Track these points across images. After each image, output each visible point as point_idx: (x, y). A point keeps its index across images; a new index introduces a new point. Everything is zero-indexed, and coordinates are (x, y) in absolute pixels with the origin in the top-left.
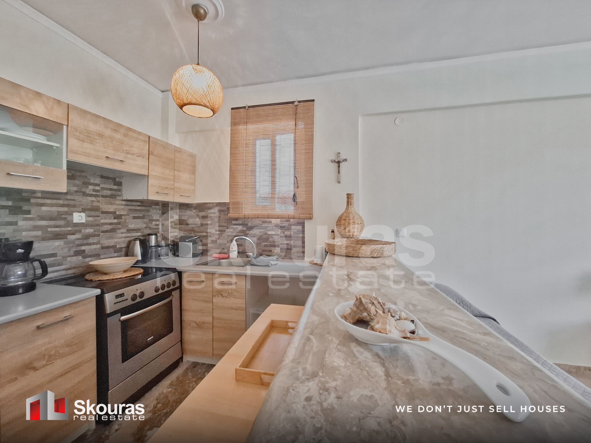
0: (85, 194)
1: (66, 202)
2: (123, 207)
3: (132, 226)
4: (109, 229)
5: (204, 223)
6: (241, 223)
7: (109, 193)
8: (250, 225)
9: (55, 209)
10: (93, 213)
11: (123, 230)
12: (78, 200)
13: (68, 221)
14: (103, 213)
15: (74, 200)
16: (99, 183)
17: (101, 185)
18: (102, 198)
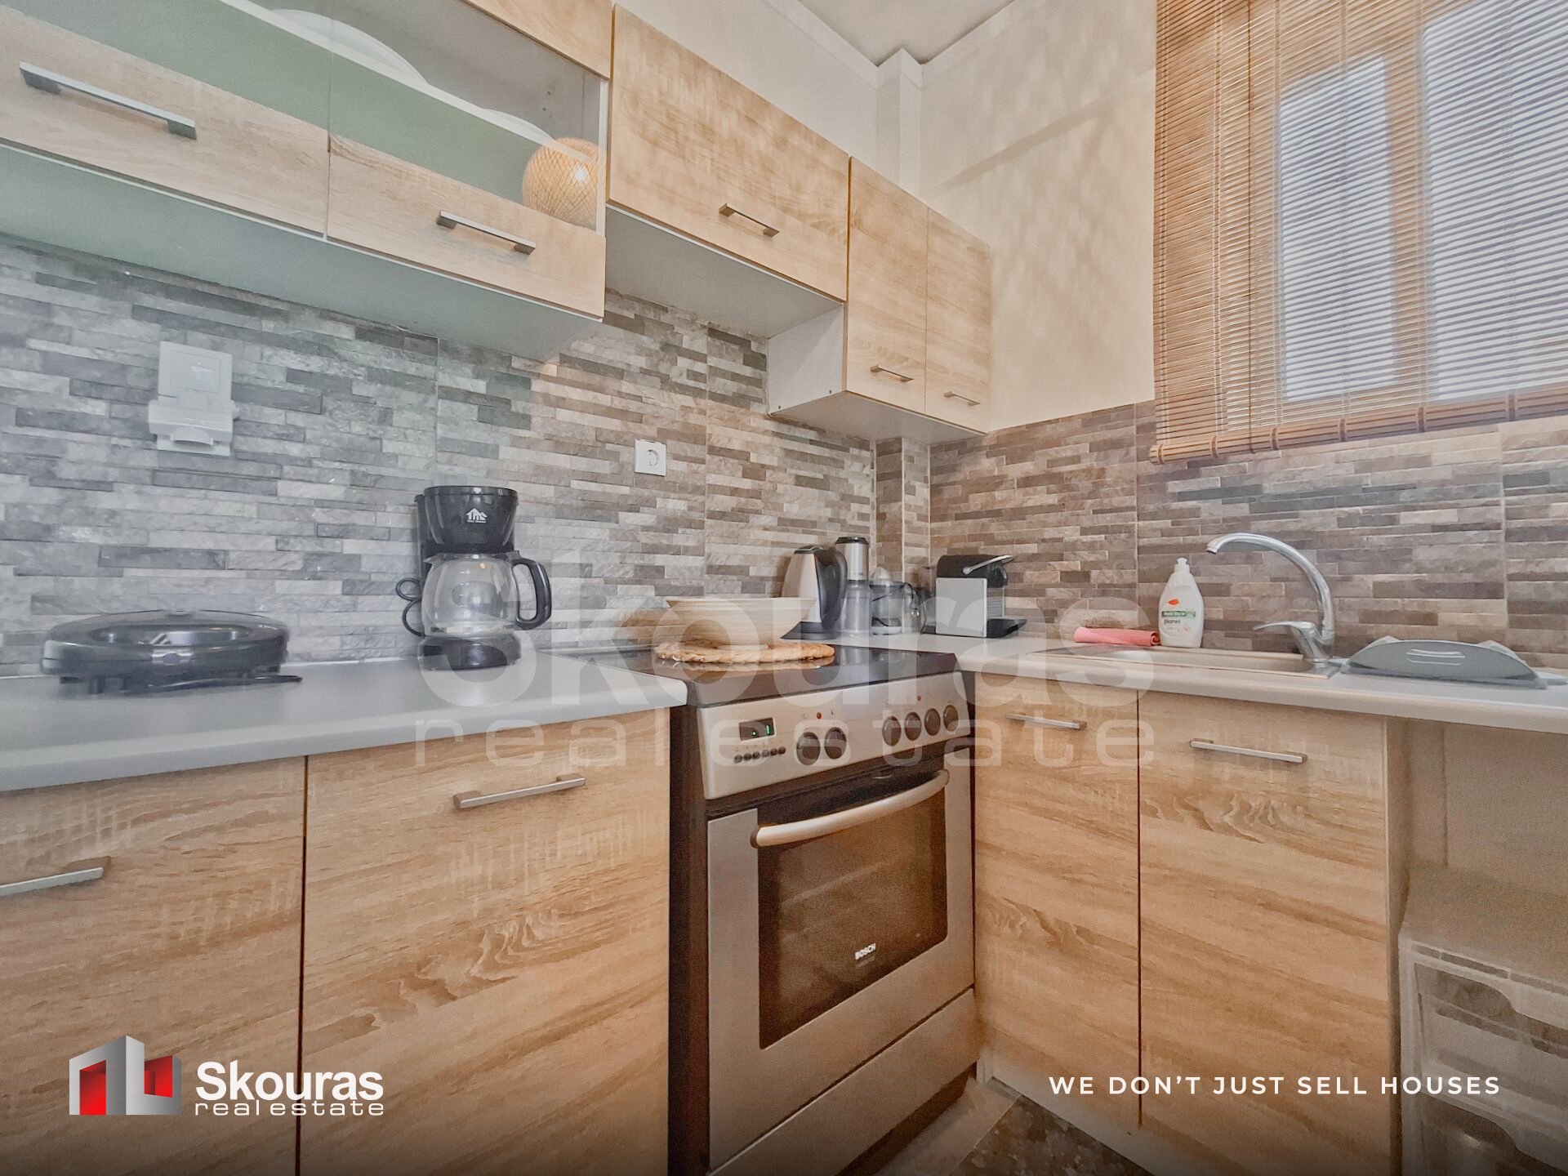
0: (666, 382)
1: (618, 403)
2: (767, 439)
3: (793, 510)
4: (729, 510)
7: (731, 387)
9: (590, 421)
10: (689, 449)
11: (767, 520)
12: (650, 401)
13: (622, 465)
14: (713, 450)
15: (639, 398)
16: (705, 352)
17: (709, 359)
18: (711, 403)
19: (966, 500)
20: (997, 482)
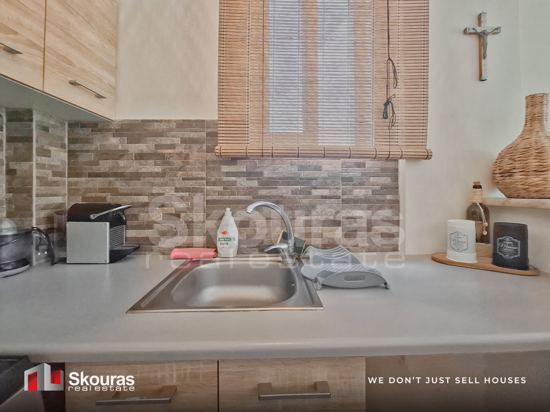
5: (144, 170)
6: (245, 170)
8: (267, 174)
19: (97, 164)
20: (122, 154)
